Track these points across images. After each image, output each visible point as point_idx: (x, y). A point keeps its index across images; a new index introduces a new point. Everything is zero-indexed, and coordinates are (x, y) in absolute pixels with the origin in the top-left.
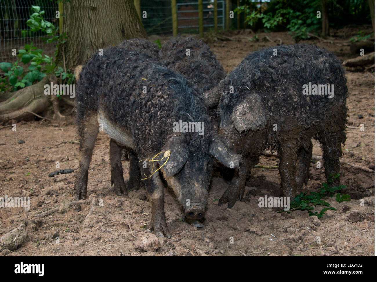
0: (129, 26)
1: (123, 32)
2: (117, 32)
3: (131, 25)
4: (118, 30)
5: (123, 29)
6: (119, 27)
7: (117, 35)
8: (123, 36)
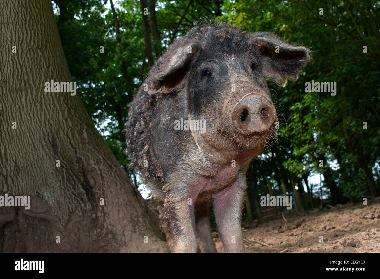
0: (67, 135)
1: (54, 145)
2: (43, 147)
3: (70, 135)
4: (44, 144)
5: (54, 140)
6: (46, 138)
7: (43, 152)
8: (56, 152)
